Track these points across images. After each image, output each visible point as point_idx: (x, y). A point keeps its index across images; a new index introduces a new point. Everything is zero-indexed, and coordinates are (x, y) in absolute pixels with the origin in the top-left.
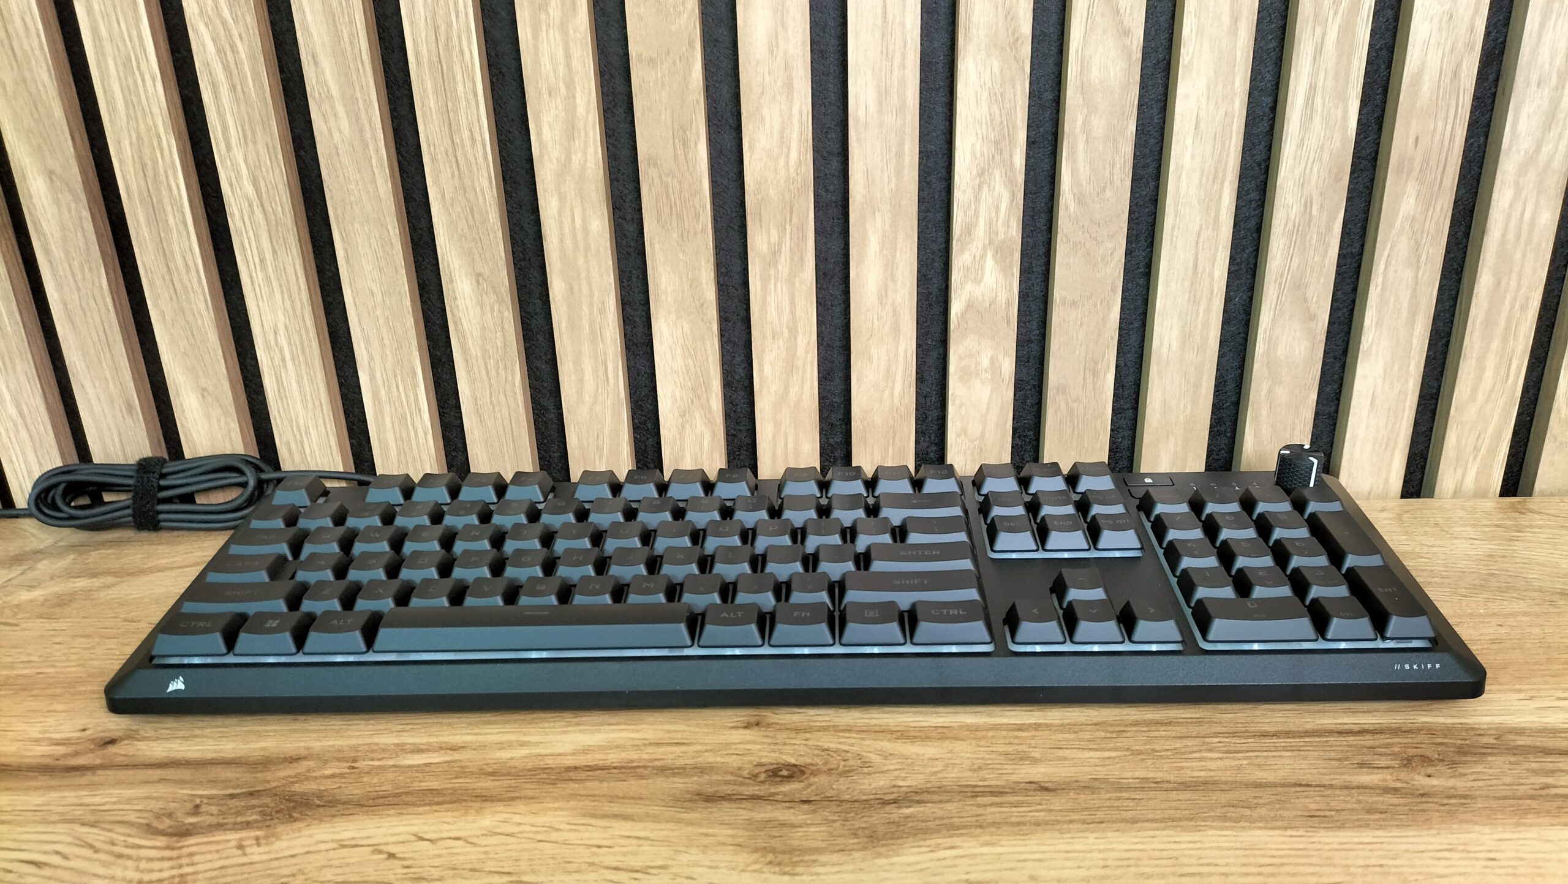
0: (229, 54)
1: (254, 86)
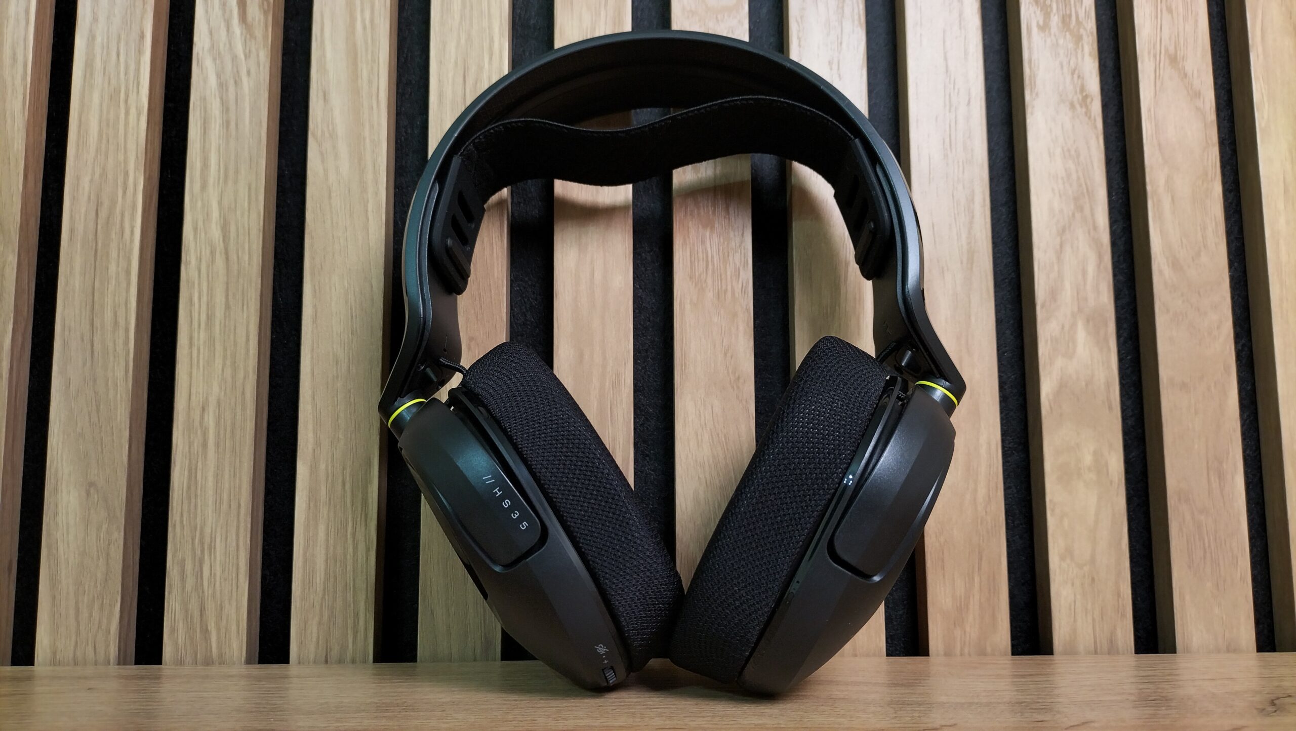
0: (232, 89)
1: (251, 122)
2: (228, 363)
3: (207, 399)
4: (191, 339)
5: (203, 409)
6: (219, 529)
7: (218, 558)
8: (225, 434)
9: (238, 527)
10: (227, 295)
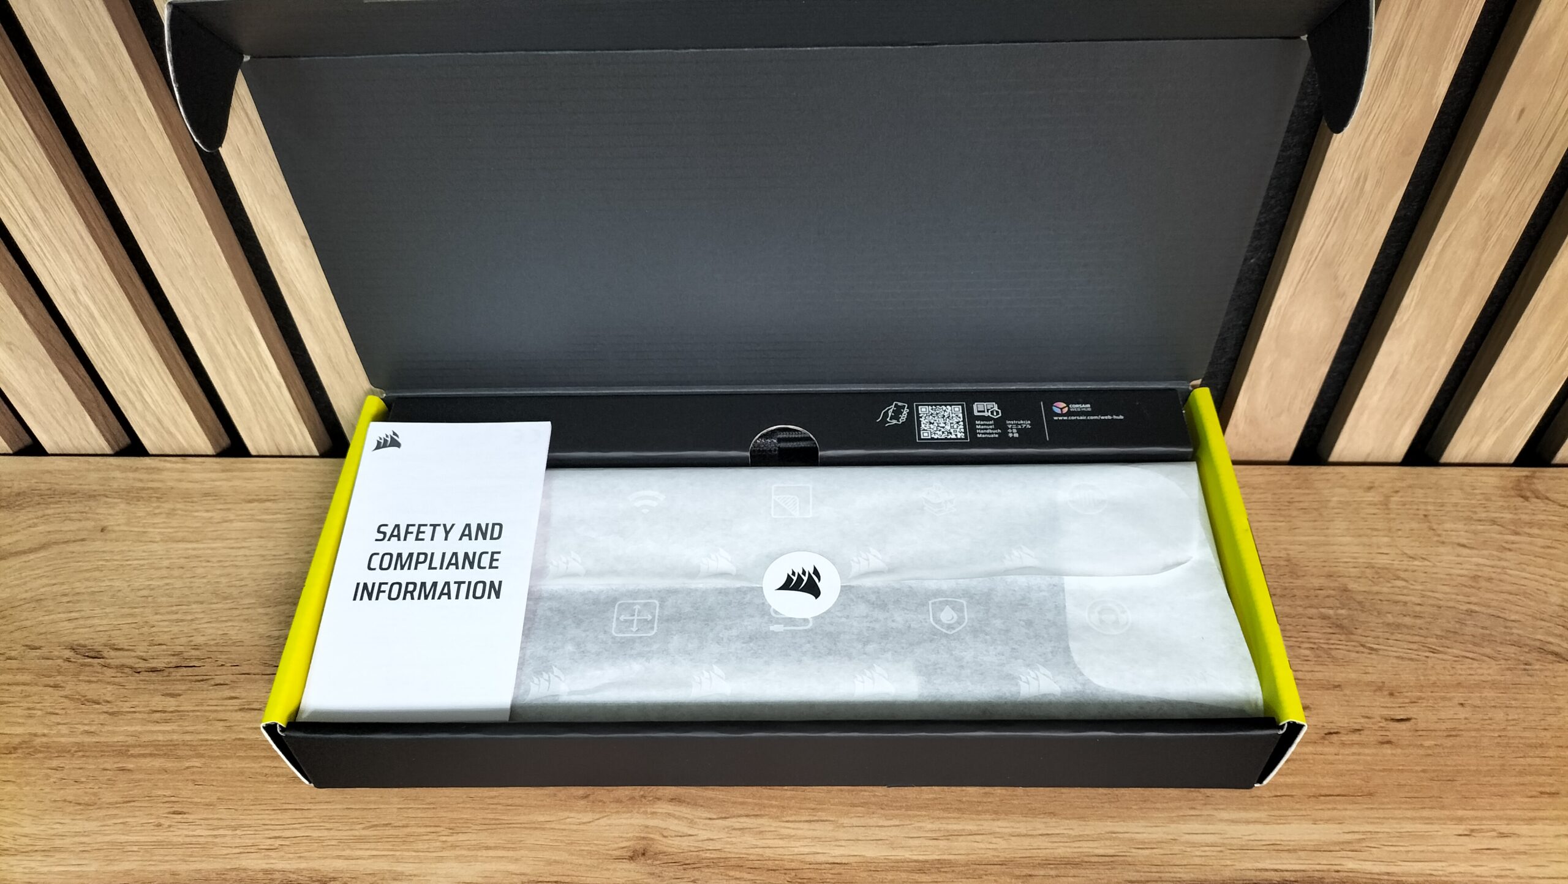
2: (75, 257)
3: (72, 283)
4: (25, 236)
5: (75, 292)
6: (142, 373)
7: (153, 391)
8: (106, 309)
9: (158, 372)
10: (37, 200)
